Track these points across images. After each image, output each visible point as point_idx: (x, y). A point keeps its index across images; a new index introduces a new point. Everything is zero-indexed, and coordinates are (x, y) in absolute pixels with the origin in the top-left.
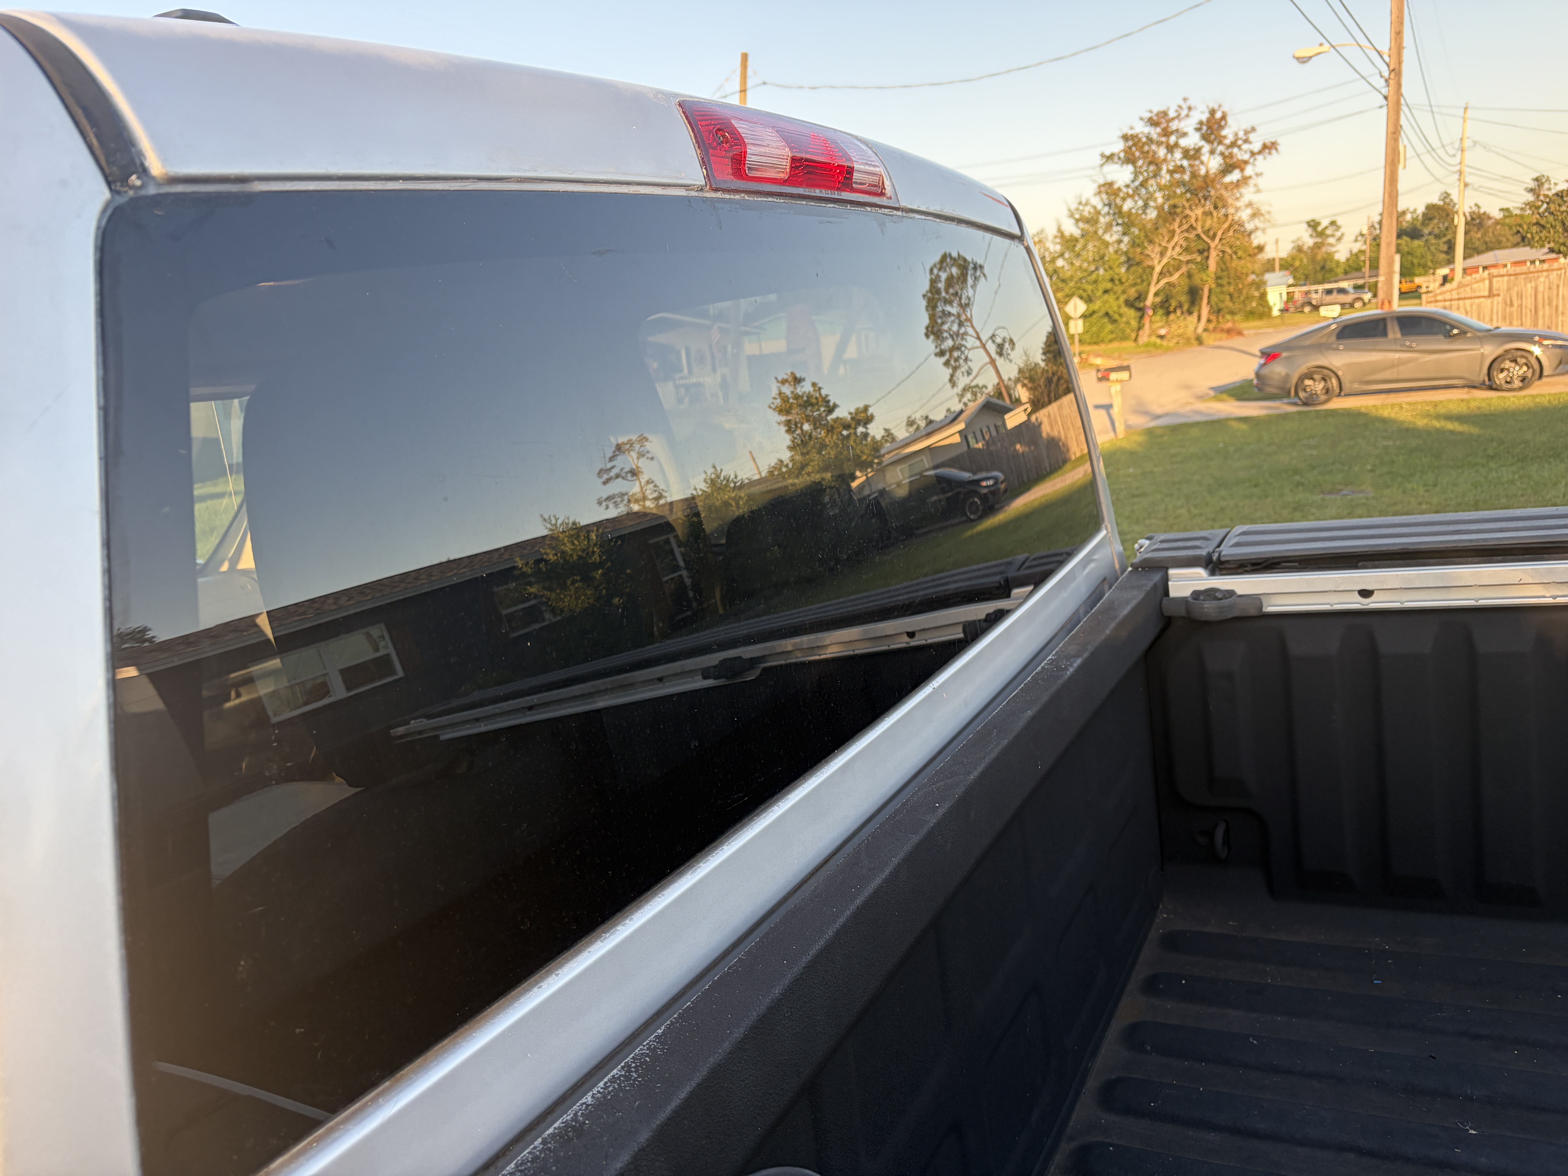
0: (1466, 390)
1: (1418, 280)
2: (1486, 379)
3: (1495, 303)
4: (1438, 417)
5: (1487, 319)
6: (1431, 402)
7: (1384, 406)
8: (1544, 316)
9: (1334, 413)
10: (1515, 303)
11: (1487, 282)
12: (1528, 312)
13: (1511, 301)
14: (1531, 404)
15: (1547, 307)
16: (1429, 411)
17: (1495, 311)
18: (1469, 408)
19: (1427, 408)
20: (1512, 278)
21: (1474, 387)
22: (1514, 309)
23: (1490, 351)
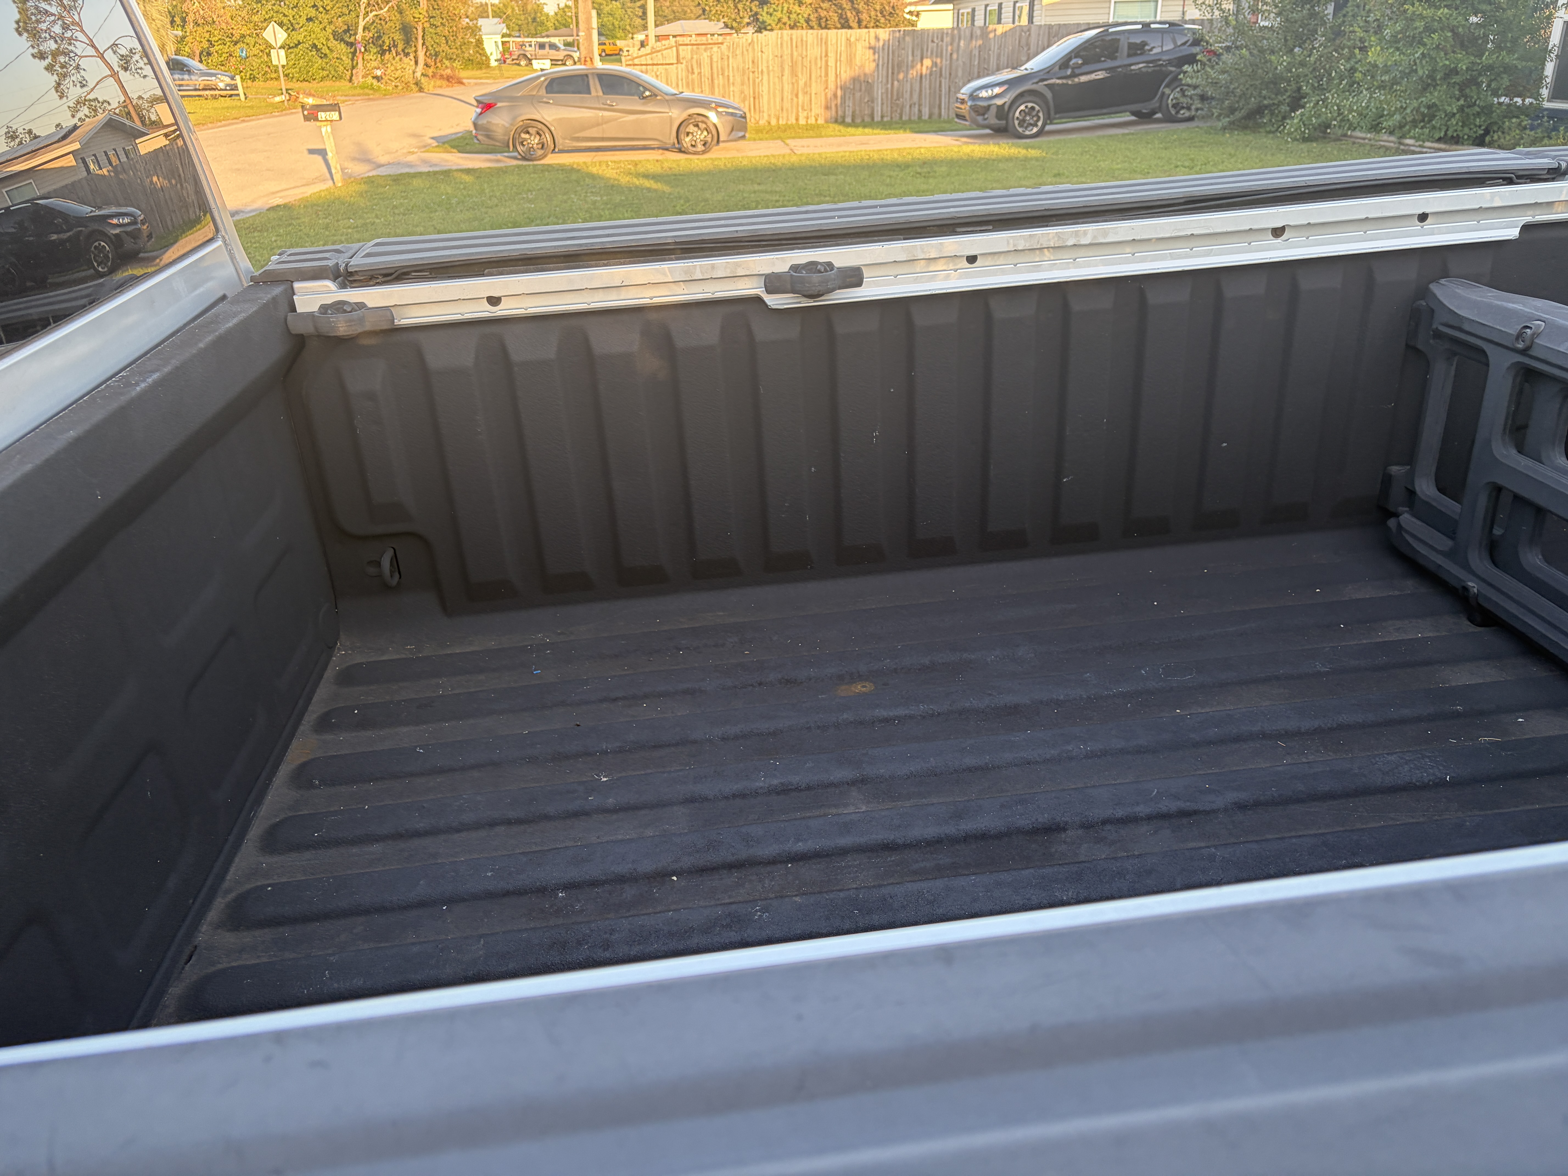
0: (661, 151)
1: (620, 43)
2: (676, 142)
3: (680, 69)
4: (638, 175)
5: (674, 85)
6: (631, 161)
7: (594, 164)
8: (719, 85)
9: (549, 168)
10: (696, 71)
11: (674, 49)
12: (706, 80)
13: (692, 69)
14: (711, 167)
15: (721, 76)
16: (630, 169)
17: (680, 77)
18: (662, 168)
19: (629, 166)
20: (695, 47)
21: (667, 149)
22: (695, 76)
23: (677, 114)
